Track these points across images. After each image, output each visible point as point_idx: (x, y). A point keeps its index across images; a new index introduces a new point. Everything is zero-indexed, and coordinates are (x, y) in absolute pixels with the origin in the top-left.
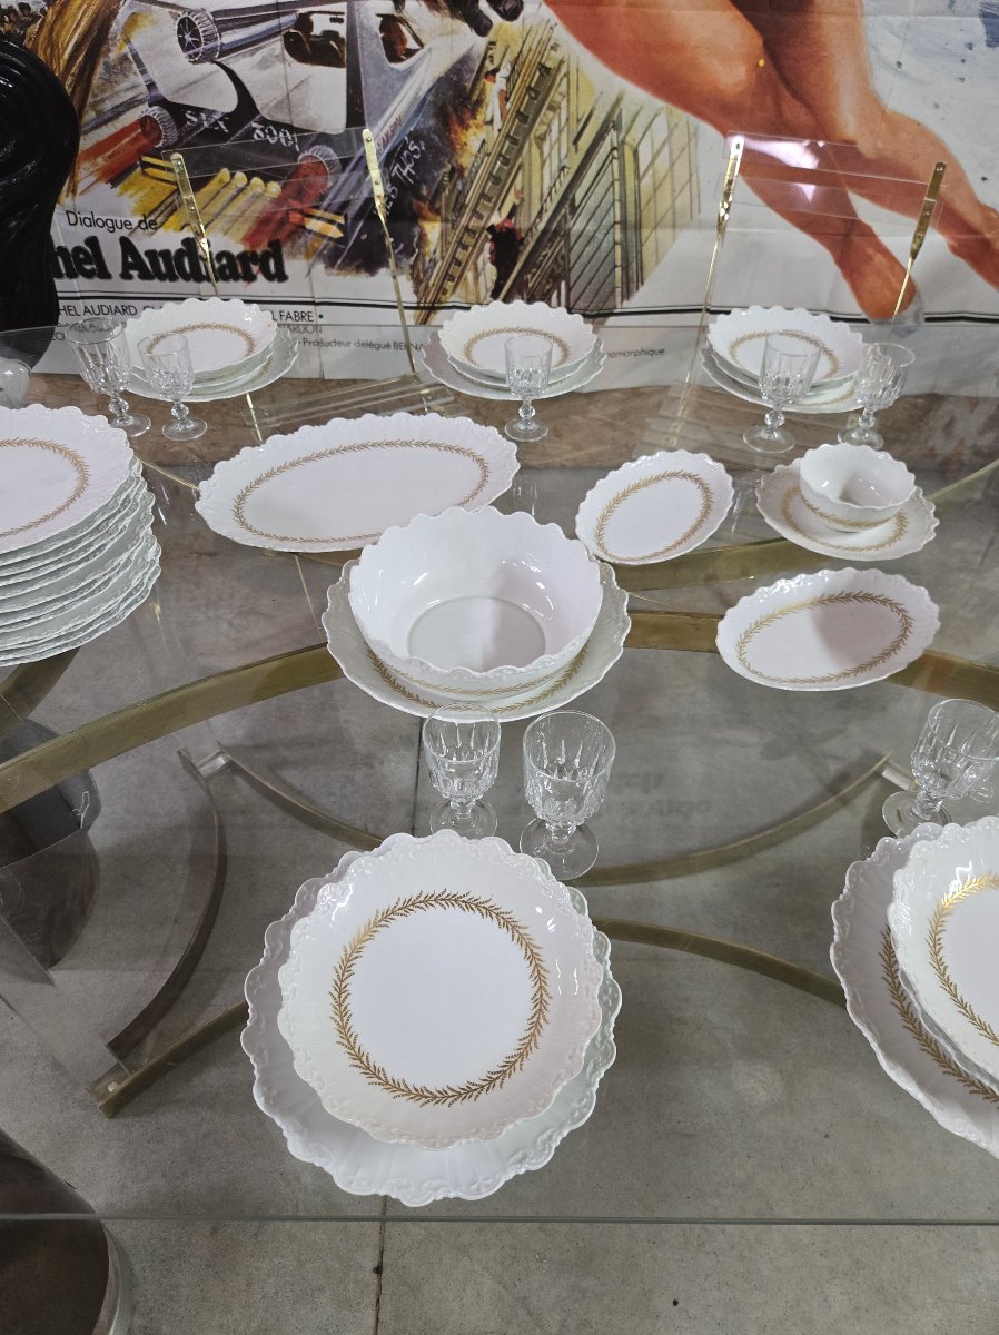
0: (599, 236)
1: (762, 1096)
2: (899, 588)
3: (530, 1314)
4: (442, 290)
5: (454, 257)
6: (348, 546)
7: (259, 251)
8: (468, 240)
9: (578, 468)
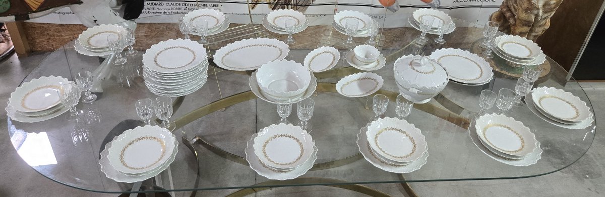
2: (376, 76)
6: (253, 69)
9: (301, 49)
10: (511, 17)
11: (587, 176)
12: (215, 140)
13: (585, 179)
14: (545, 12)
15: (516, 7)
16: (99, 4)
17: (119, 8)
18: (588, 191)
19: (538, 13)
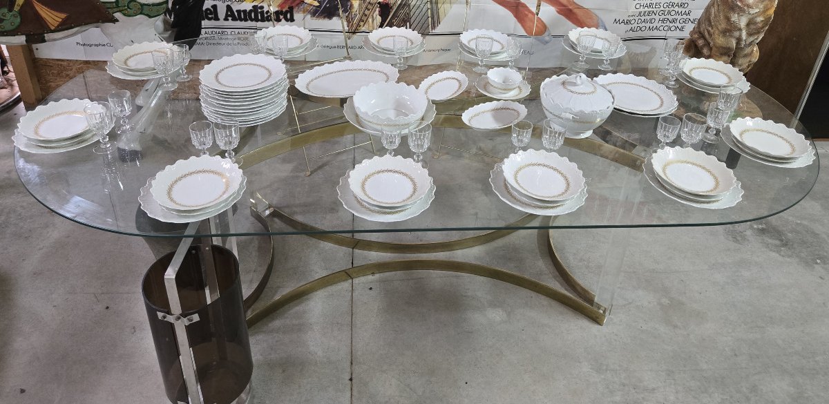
0: (422, 6)
1: (498, 319)
2: (517, 105)
3: (411, 389)
4: (359, 25)
5: (364, 13)
7: (284, 10)
8: (370, 7)
10: (704, 45)
11: (818, 261)
12: (295, 213)
13: (815, 266)
14: (750, 34)
15: (712, 31)
16: (140, 24)
17: (167, 35)
18: (820, 281)
19: (740, 35)
